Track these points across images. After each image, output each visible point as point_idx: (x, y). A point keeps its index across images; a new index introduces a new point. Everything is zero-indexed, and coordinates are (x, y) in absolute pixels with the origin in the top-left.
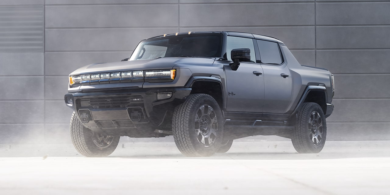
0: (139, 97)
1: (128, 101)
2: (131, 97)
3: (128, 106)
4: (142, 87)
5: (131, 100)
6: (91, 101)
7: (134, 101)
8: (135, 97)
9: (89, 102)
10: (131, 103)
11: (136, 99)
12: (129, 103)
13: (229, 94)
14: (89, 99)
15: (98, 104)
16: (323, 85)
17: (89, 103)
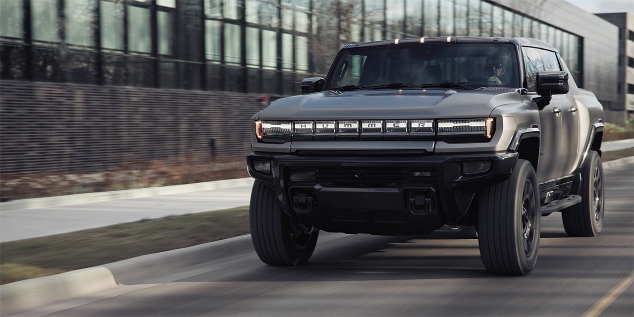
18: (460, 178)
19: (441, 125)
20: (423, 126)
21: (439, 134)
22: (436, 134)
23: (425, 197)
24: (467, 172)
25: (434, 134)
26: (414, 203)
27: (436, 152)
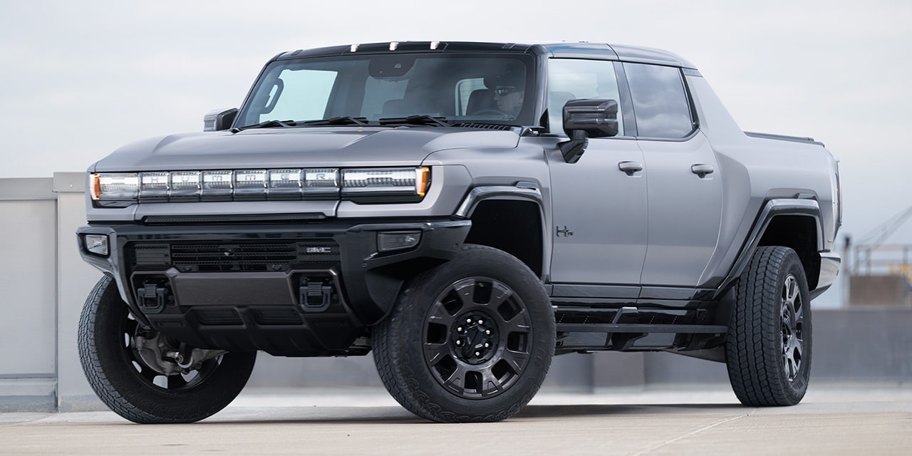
0: (326, 243)
1: (290, 254)
2: (300, 243)
3: (293, 267)
4: (334, 215)
5: (299, 250)
6: (172, 251)
7: (310, 254)
8: (314, 243)
9: (168, 251)
10: (301, 258)
11: (315, 250)
12: (294, 257)
13: (558, 231)
14: (168, 245)
15: (194, 259)
16: (812, 195)
17: (166, 255)
18: (372, 255)
19: (349, 177)
20: (321, 177)
21: (345, 190)
22: (341, 190)
23: (323, 285)
24: (384, 247)
25: (338, 189)
26: (307, 293)
27: (339, 216)
